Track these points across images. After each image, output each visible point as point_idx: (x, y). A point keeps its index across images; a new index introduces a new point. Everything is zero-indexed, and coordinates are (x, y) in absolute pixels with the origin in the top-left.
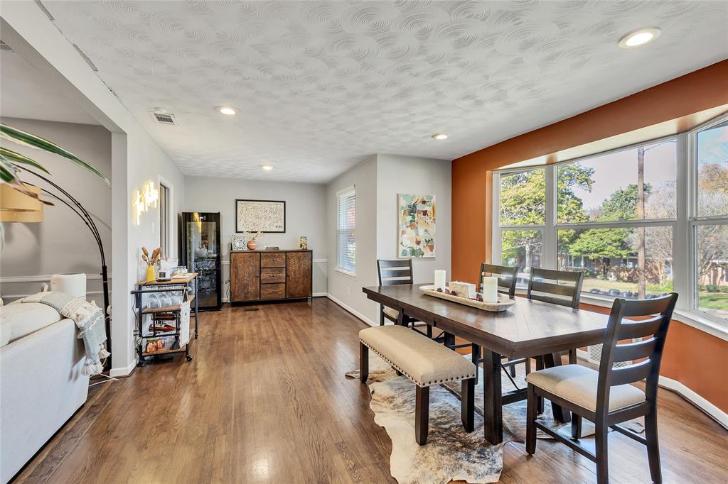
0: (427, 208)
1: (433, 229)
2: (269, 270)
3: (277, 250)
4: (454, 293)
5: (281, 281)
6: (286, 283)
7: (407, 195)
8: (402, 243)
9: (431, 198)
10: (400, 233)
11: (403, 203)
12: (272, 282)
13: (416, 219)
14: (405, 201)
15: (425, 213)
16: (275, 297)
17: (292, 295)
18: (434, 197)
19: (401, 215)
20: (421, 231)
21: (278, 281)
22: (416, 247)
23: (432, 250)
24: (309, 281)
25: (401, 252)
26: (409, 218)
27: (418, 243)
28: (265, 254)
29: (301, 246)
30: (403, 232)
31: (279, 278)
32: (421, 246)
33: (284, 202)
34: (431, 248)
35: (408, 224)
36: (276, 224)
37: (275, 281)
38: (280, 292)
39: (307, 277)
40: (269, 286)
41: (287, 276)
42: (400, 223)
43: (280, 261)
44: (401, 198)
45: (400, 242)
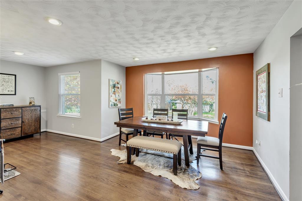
0: (119, 86)
1: (120, 95)
2: (8, 120)
3: (12, 107)
4: (160, 120)
5: (18, 126)
6: (21, 127)
7: (113, 80)
8: (111, 101)
9: (120, 82)
10: (110, 96)
11: (111, 83)
12: (11, 127)
13: (115, 90)
14: (112, 82)
15: (118, 88)
16: (13, 137)
17: (26, 134)
18: (121, 81)
19: (110, 88)
20: (117, 95)
21: (16, 126)
22: (115, 102)
23: (120, 104)
24: (39, 123)
25: (110, 104)
26: (113, 90)
27: (116, 101)
28: (5, 109)
29: (30, 103)
30: (111, 96)
31: (17, 124)
32: (117, 102)
33: (15, 75)
34: (120, 102)
35: (113, 93)
36: (8, 89)
37: (13, 127)
38: (18, 133)
39: (37, 121)
40: (8, 130)
41: (22, 122)
42: (110, 92)
43: (17, 114)
44: (111, 81)
45: (110, 100)
